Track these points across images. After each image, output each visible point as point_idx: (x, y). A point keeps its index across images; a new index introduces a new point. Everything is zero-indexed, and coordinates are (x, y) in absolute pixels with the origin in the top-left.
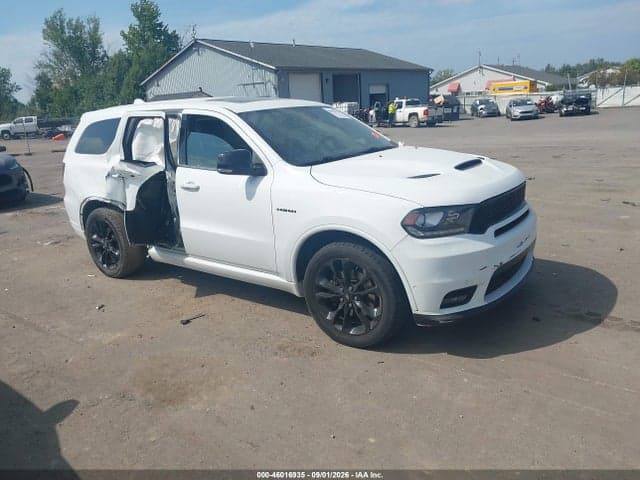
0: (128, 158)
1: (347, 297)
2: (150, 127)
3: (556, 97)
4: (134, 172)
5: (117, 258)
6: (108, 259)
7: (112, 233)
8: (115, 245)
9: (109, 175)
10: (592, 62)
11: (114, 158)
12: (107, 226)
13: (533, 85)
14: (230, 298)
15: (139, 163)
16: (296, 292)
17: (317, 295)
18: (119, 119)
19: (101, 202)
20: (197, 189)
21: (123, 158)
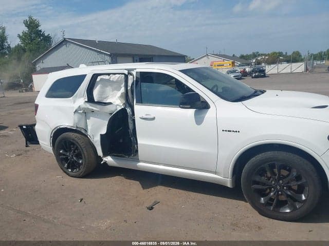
0: (91, 99)
1: (278, 187)
2: (108, 80)
3: (248, 69)
4: (94, 109)
5: (80, 165)
6: (73, 165)
7: (77, 148)
8: (79, 156)
9: (76, 111)
10: (254, 53)
11: (79, 100)
12: (73, 144)
13: (233, 63)
14: (167, 189)
15: (99, 103)
16: (229, 185)
17: (253, 186)
18: (85, 76)
19: (69, 129)
20: (154, 119)
21: (86, 100)
